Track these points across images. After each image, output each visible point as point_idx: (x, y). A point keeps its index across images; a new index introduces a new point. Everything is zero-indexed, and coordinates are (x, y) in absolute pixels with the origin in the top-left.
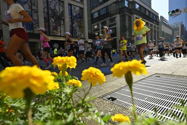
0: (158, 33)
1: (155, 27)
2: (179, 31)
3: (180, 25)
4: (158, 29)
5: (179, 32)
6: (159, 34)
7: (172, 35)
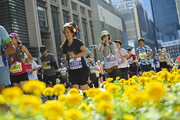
0: (92, 26)
1: (83, 8)
2: (134, 19)
3: (134, 5)
4: (90, 16)
5: (135, 23)
6: (94, 28)
7: (122, 30)
